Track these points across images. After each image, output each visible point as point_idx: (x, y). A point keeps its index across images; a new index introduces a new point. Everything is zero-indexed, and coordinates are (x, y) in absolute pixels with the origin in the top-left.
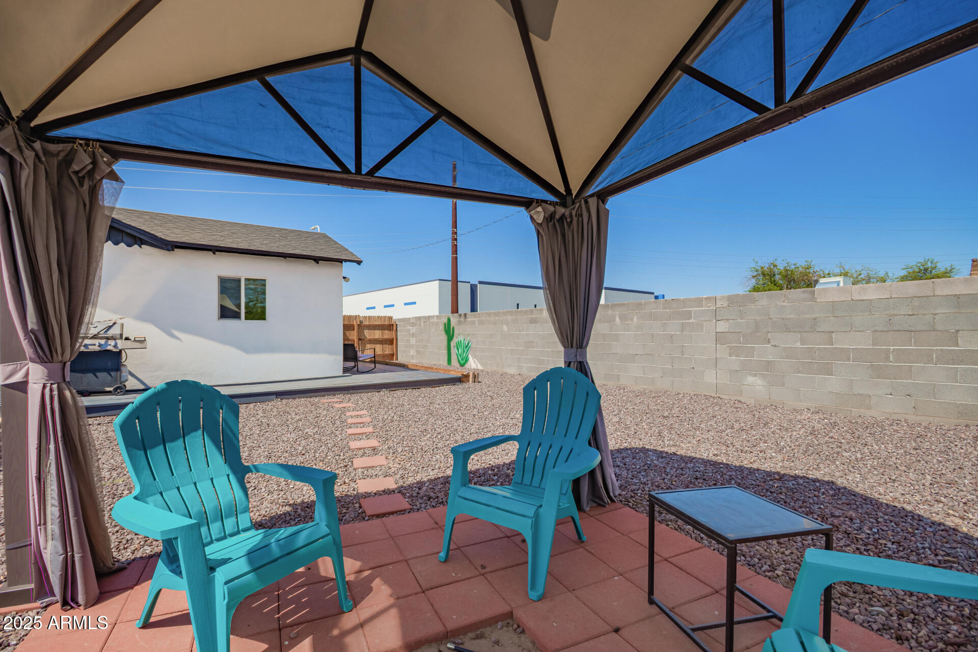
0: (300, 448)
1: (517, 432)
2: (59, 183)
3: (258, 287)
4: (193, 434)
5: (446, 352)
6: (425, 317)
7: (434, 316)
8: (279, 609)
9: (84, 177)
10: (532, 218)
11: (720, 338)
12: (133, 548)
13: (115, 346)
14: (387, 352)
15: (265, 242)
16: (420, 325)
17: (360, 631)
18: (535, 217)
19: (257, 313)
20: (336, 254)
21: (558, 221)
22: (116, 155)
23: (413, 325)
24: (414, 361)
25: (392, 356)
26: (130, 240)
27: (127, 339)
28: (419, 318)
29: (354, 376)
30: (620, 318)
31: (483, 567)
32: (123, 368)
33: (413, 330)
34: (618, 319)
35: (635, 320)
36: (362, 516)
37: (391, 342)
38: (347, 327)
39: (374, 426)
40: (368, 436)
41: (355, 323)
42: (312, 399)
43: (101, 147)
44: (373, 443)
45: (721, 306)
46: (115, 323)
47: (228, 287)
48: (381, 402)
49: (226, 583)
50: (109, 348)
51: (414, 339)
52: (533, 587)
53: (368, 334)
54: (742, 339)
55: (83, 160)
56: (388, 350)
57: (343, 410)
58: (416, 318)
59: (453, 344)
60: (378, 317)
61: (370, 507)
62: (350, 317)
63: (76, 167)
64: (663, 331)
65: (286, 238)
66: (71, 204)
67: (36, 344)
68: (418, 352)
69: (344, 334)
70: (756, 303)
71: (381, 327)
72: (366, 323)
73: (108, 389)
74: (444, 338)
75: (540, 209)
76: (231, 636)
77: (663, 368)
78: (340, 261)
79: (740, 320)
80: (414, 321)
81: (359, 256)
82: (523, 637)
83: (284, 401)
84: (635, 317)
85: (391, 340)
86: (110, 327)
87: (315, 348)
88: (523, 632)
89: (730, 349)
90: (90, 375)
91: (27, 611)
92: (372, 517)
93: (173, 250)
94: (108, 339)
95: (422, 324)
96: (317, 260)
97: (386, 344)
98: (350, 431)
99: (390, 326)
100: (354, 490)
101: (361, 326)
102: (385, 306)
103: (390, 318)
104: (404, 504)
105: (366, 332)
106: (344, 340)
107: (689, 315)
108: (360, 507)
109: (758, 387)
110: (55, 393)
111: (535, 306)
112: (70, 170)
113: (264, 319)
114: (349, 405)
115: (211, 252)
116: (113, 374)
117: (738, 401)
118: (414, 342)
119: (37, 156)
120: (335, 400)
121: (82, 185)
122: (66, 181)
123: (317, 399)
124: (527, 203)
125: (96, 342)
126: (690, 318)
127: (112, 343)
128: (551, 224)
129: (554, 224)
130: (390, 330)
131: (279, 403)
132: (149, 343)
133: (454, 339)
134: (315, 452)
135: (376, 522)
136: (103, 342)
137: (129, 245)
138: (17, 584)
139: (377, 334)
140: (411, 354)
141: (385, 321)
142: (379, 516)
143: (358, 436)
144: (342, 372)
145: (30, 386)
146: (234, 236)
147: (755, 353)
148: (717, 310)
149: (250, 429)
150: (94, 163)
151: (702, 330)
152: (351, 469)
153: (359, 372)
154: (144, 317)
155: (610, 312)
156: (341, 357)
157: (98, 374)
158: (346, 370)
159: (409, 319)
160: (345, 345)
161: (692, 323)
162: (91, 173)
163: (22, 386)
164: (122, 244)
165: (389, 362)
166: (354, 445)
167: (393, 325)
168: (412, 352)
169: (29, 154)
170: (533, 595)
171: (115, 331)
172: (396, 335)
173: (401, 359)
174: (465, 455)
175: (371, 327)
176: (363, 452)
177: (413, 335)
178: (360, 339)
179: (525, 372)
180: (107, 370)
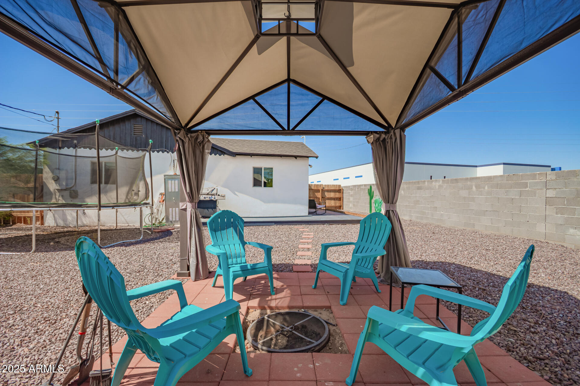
0: (278, 245)
2: (194, 146)
3: (270, 171)
4: (229, 229)
5: (369, 205)
6: (358, 186)
7: (363, 185)
8: (252, 290)
9: (201, 143)
10: (367, 141)
11: (548, 201)
12: (214, 268)
13: (215, 198)
14: (338, 205)
15: (273, 150)
16: (355, 190)
17: (275, 300)
18: (369, 140)
19: (268, 184)
20: (306, 153)
21: (382, 141)
22: (209, 134)
23: (352, 190)
24: (351, 210)
25: (340, 207)
26: (220, 153)
27: (219, 195)
28: (355, 186)
29: (313, 216)
30: (476, 187)
31: (328, 292)
32: (217, 208)
33: (352, 193)
34: (474, 188)
35: (486, 188)
36: (291, 271)
37: (339, 199)
39: (313, 240)
40: (308, 243)
41: (320, 188)
42: (290, 226)
43: (205, 132)
44: (310, 246)
45: (550, 179)
46: (214, 189)
47: (257, 171)
48: (322, 230)
49: (233, 272)
50: (213, 199)
52: (342, 300)
53: (327, 195)
54: (566, 202)
55: (200, 138)
56: (338, 203)
57: (303, 232)
58: (353, 186)
59: (373, 201)
60: (333, 185)
61: (295, 269)
62: (317, 185)
63: (199, 141)
64: (506, 196)
65: (283, 146)
66: (198, 152)
67: (189, 196)
68: (354, 205)
69: (310, 194)
70: (577, 177)
71: (334, 191)
72: (326, 188)
74: (368, 197)
75: (372, 136)
76: (233, 292)
77: (505, 220)
78: (308, 157)
79: (565, 189)
80: (352, 187)
81: (318, 154)
82: (331, 314)
83: (278, 226)
84: (486, 186)
85: (340, 198)
86: (213, 190)
87: (295, 201)
88: (332, 313)
89: (556, 209)
90: (206, 210)
91: (185, 279)
92: (295, 272)
93: (235, 156)
94: (212, 195)
95: (356, 189)
96: (296, 157)
97: (336, 200)
98: (301, 241)
99: (339, 190)
100: (292, 262)
101: (323, 191)
102: (334, 180)
103: (340, 186)
104: (310, 269)
105: (326, 193)
106: (309, 197)
107: (526, 185)
108: (292, 268)
109: (578, 237)
110: (194, 212)
111: (445, 177)
112: (197, 142)
113: (272, 186)
114: (307, 230)
115: (250, 156)
116: (214, 210)
117: (561, 246)
118: (352, 199)
119: (189, 139)
120: (301, 227)
121: (200, 146)
122: (196, 145)
123: (292, 226)
124: (367, 133)
125: (208, 196)
126: (527, 187)
127: (213, 197)
128: (378, 143)
129: (380, 143)
130: (339, 193)
131: (276, 227)
132: (226, 197)
133: (374, 198)
134: (283, 247)
135: (296, 273)
136: (210, 196)
137: (220, 155)
138: (182, 271)
139: (332, 195)
140: (350, 206)
141: (336, 187)
142: (298, 272)
143: (304, 243)
144: (308, 214)
145: (188, 209)
146: (260, 147)
147: (576, 212)
148: (548, 182)
149: (261, 236)
150: (203, 138)
151: (535, 196)
152: (295, 255)
153: (316, 215)
154: (225, 186)
155: (469, 183)
156: (307, 207)
157: (209, 210)
158: (310, 213)
159: (349, 186)
160: (310, 200)
161: (528, 191)
162: (203, 141)
163: (185, 210)
164: (218, 155)
165: (337, 210)
166: (300, 246)
167: (341, 190)
168: (351, 205)
169: (187, 139)
170: (341, 303)
171: (214, 192)
172: (343, 195)
173: (345, 209)
174: (326, 247)
175: (329, 191)
176: (303, 250)
177: (352, 196)
178: (322, 197)
179: (414, 219)
180: (212, 208)
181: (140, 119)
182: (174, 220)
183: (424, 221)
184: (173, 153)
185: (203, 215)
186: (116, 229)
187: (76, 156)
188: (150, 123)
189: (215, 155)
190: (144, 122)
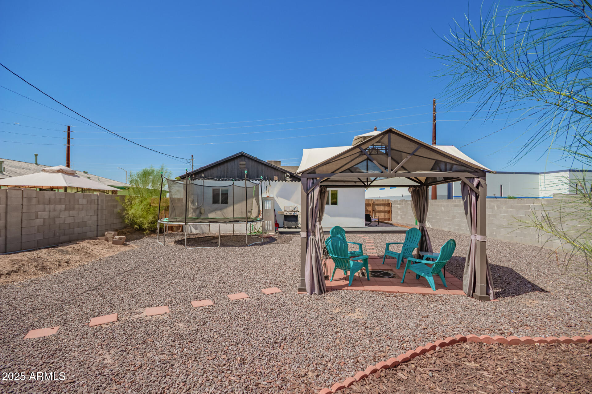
0: (364, 244)
1: (403, 241)
6: (405, 201)
14: (386, 217)
16: (403, 204)
18: (410, 189)
19: (334, 202)
23: (399, 204)
25: (389, 219)
27: (298, 212)
29: (369, 227)
30: (497, 207)
31: (390, 265)
32: (298, 221)
33: (399, 207)
35: (504, 208)
37: (389, 212)
38: (367, 205)
39: (374, 244)
40: (372, 246)
41: (371, 203)
44: (373, 247)
45: (543, 204)
46: (296, 207)
48: (378, 238)
51: (400, 211)
52: (398, 267)
53: (377, 208)
54: (553, 220)
56: (387, 216)
57: (365, 239)
58: (401, 201)
60: (382, 200)
62: (368, 200)
68: (402, 218)
69: (366, 208)
71: (384, 205)
72: (376, 203)
73: (293, 227)
87: (354, 216)
90: (291, 222)
94: (295, 212)
97: (386, 213)
99: (388, 204)
101: (374, 205)
103: (388, 200)
105: (376, 207)
106: (366, 212)
113: (337, 204)
114: (367, 237)
118: (400, 213)
120: (362, 235)
123: (355, 235)
125: (293, 213)
127: (296, 213)
129: (416, 192)
130: (388, 206)
136: (294, 212)
139: (382, 208)
141: (385, 202)
143: (369, 245)
144: (364, 225)
148: (542, 206)
153: (371, 226)
156: (364, 220)
157: (293, 222)
158: (366, 225)
159: (397, 201)
160: (366, 214)
164: (297, 182)
165: (386, 222)
166: (367, 247)
168: (399, 218)
170: (397, 268)
171: (296, 209)
172: (391, 209)
173: (394, 221)
174: (388, 245)
175: (378, 205)
176: (370, 249)
177: (399, 209)
178: (373, 211)
179: (452, 230)
180: (295, 221)
181: (244, 158)
182: (268, 229)
183: (460, 232)
184: (266, 181)
185: (289, 226)
186: (233, 235)
187: (204, 186)
188: (250, 160)
189: (295, 181)
190: (246, 159)
